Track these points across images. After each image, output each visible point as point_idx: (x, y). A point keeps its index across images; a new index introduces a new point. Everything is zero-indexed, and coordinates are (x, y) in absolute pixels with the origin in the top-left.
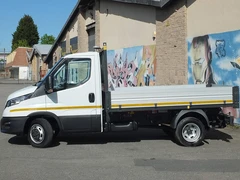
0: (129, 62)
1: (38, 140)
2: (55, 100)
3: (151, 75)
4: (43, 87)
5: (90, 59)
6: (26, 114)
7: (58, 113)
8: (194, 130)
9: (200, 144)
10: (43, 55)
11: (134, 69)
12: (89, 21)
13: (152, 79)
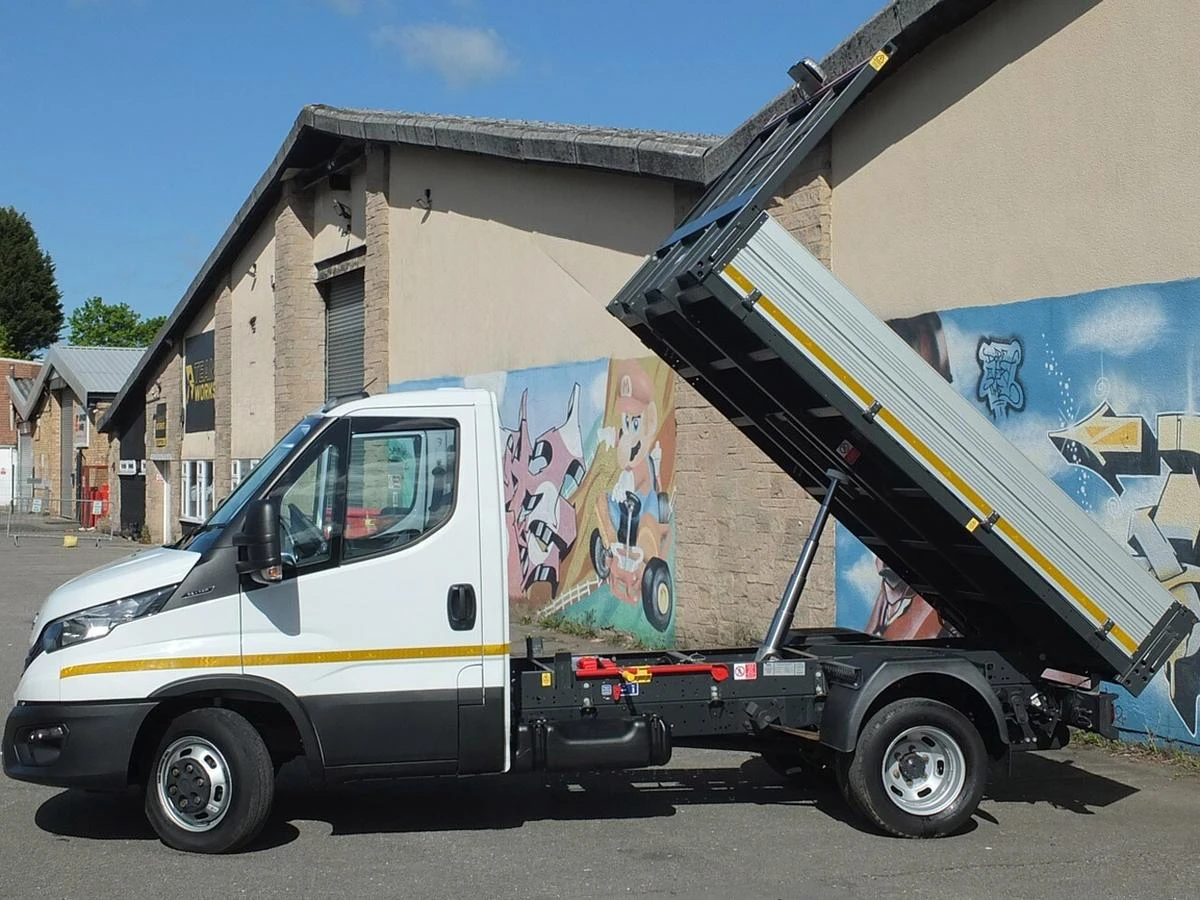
0: (533, 434)
1: (202, 815)
2: (287, 619)
3: (646, 495)
4: (224, 554)
5: (452, 424)
6: (142, 686)
7: (302, 682)
8: (932, 758)
9: (960, 824)
10: (95, 398)
11: (560, 464)
12: (332, 240)
13: (650, 512)
